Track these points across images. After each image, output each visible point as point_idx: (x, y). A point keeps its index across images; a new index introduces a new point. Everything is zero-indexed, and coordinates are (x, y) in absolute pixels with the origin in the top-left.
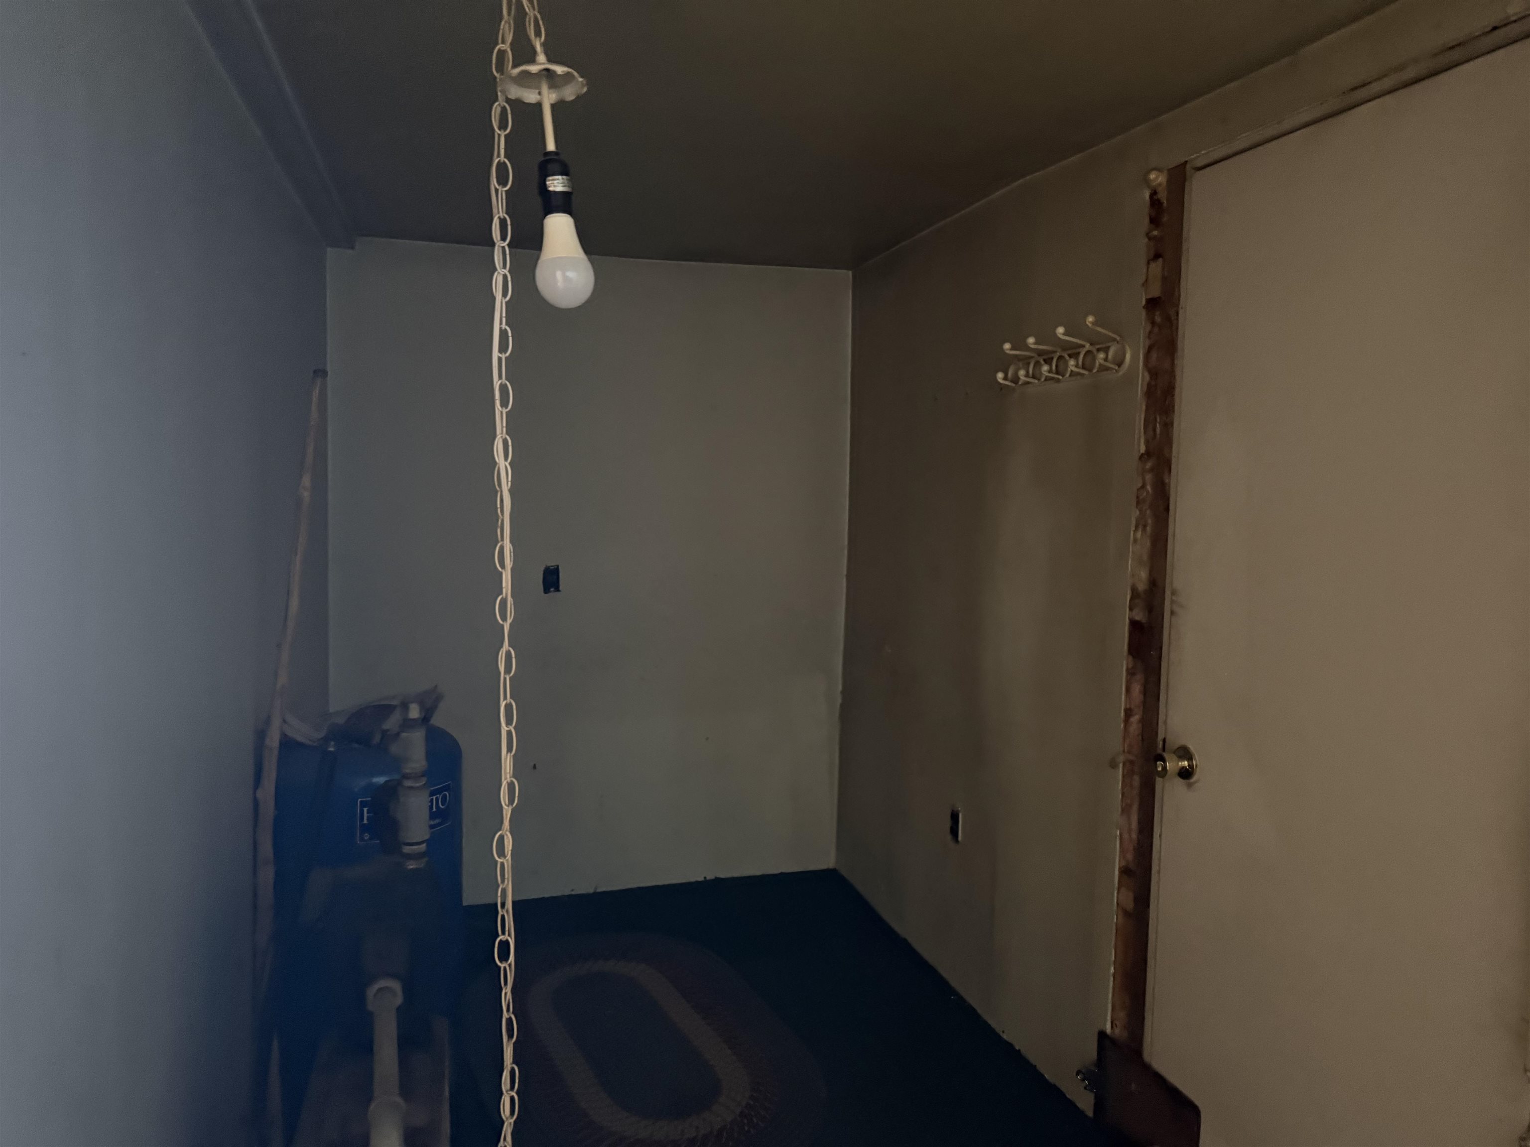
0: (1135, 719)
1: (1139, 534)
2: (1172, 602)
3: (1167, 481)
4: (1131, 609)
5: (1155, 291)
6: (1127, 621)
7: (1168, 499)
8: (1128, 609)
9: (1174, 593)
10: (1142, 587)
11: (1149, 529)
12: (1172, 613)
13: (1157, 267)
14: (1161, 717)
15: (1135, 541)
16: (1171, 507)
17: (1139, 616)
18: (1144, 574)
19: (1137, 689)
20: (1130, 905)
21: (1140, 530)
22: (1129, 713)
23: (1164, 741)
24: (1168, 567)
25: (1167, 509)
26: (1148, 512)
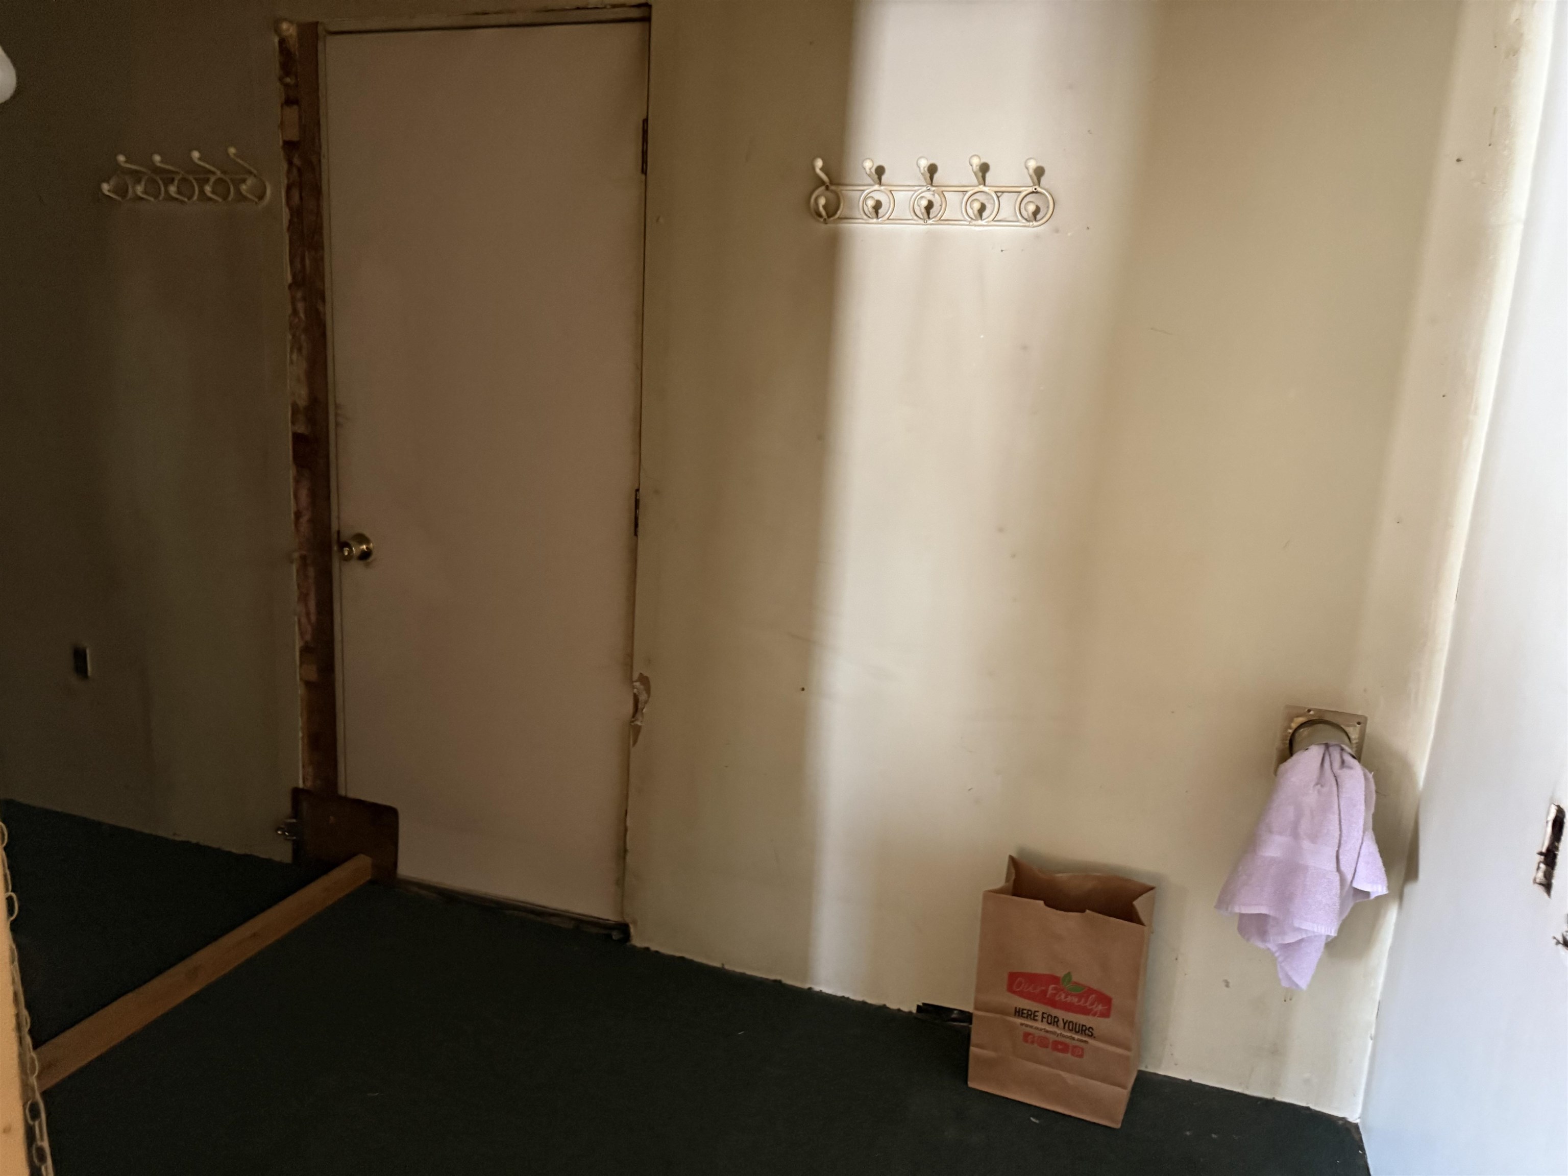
0: (304, 519)
1: (295, 357)
2: (336, 415)
3: (321, 309)
4: (293, 423)
5: (293, 134)
6: (290, 435)
7: (324, 326)
8: (290, 424)
9: (337, 406)
10: (302, 403)
11: (305, 352)
12: (337, 424)
13: (292, 113)
14: (334, 514)
15: (292, 362)
16: (329, 333)
17: (301, 429)
18: (303, 392)
19: (304, 494)
20: (313, 676)
21: (295, 351)
22: (298, 515)
23: (339, 532)
24: (330, 387)
25: (324, 335)
26: (303, 337)
